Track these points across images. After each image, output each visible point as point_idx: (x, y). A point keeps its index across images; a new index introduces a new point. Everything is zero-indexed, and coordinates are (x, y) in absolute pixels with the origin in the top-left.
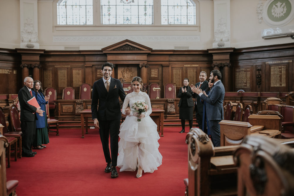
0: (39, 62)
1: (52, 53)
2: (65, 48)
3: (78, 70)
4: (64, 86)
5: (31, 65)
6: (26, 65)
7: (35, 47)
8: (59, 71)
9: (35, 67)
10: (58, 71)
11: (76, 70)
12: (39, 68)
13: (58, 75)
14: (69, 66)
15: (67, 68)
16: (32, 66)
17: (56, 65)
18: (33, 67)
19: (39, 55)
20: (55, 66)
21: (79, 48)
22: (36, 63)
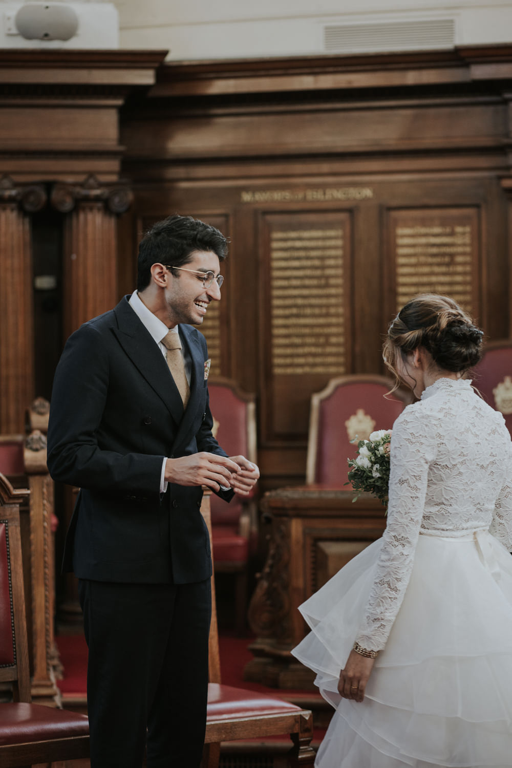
0: (114, 165)
1: (220, 87)
2: (331, 33)
3: (443, 223)
4: (320, 370)
5: (49, 186)
6: (13, 192)
7: (80, 31)
8: (277, 235)
9: (82, 203)
10: (270, 240)
11: (424, 222)
12: (118, 215)
13: (269, 269)
14: (368, 192)
15: (351, 211)
16: (56, 195)
17: (253, 189)
18: (68, 205)
19: (119, 102)
20: (247, 197)
21: (448, 26)
22: (91, 174)
